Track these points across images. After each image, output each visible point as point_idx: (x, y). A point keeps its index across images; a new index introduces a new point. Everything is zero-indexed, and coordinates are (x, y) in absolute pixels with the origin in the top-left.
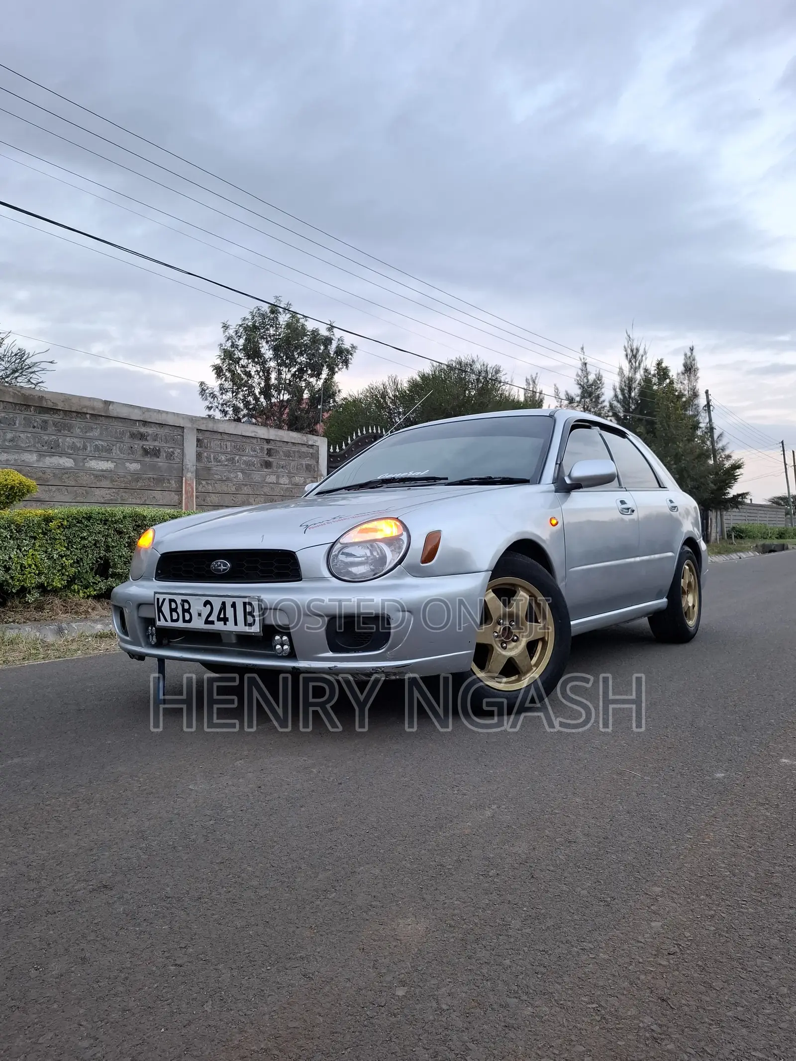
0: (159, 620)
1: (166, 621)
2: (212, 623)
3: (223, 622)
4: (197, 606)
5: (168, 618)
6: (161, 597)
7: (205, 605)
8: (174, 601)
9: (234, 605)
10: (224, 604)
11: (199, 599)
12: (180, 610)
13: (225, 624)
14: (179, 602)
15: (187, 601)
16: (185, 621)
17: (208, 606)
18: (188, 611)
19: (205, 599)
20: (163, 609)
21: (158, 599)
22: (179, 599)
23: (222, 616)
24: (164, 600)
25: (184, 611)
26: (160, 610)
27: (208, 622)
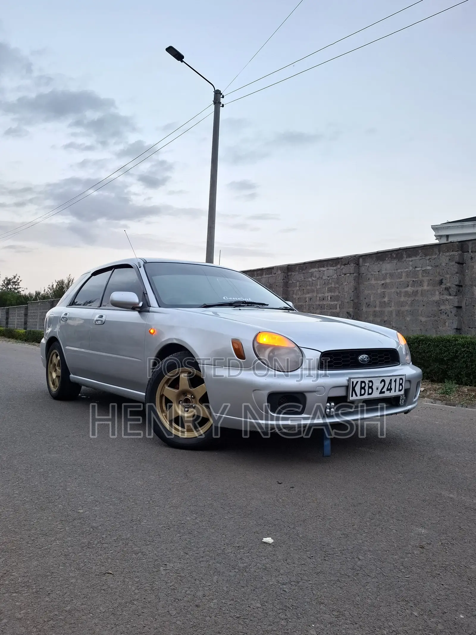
0: (352, 396)
1: (357, 396)
2: (384, 392)
3: (389, 391)
4: (377, 384)
5: (358, 394)
6: (355, 381)
7: (381, 383)
8: (364, 382)
9: (395, 381)
10: (391, 380)
11: (379, 379)
12: (367, 388)
13: (390, 392)
14: (367, 382)
15: (371, 381)
17: (383, 383)
18: (372, 388)
19: (381, 379)
20: (356, 389)
21: (353, 382)
23: (389, 388)
24: (357, 382)
25: (369, 387)
26: (354, 389)
27: (381, 392)
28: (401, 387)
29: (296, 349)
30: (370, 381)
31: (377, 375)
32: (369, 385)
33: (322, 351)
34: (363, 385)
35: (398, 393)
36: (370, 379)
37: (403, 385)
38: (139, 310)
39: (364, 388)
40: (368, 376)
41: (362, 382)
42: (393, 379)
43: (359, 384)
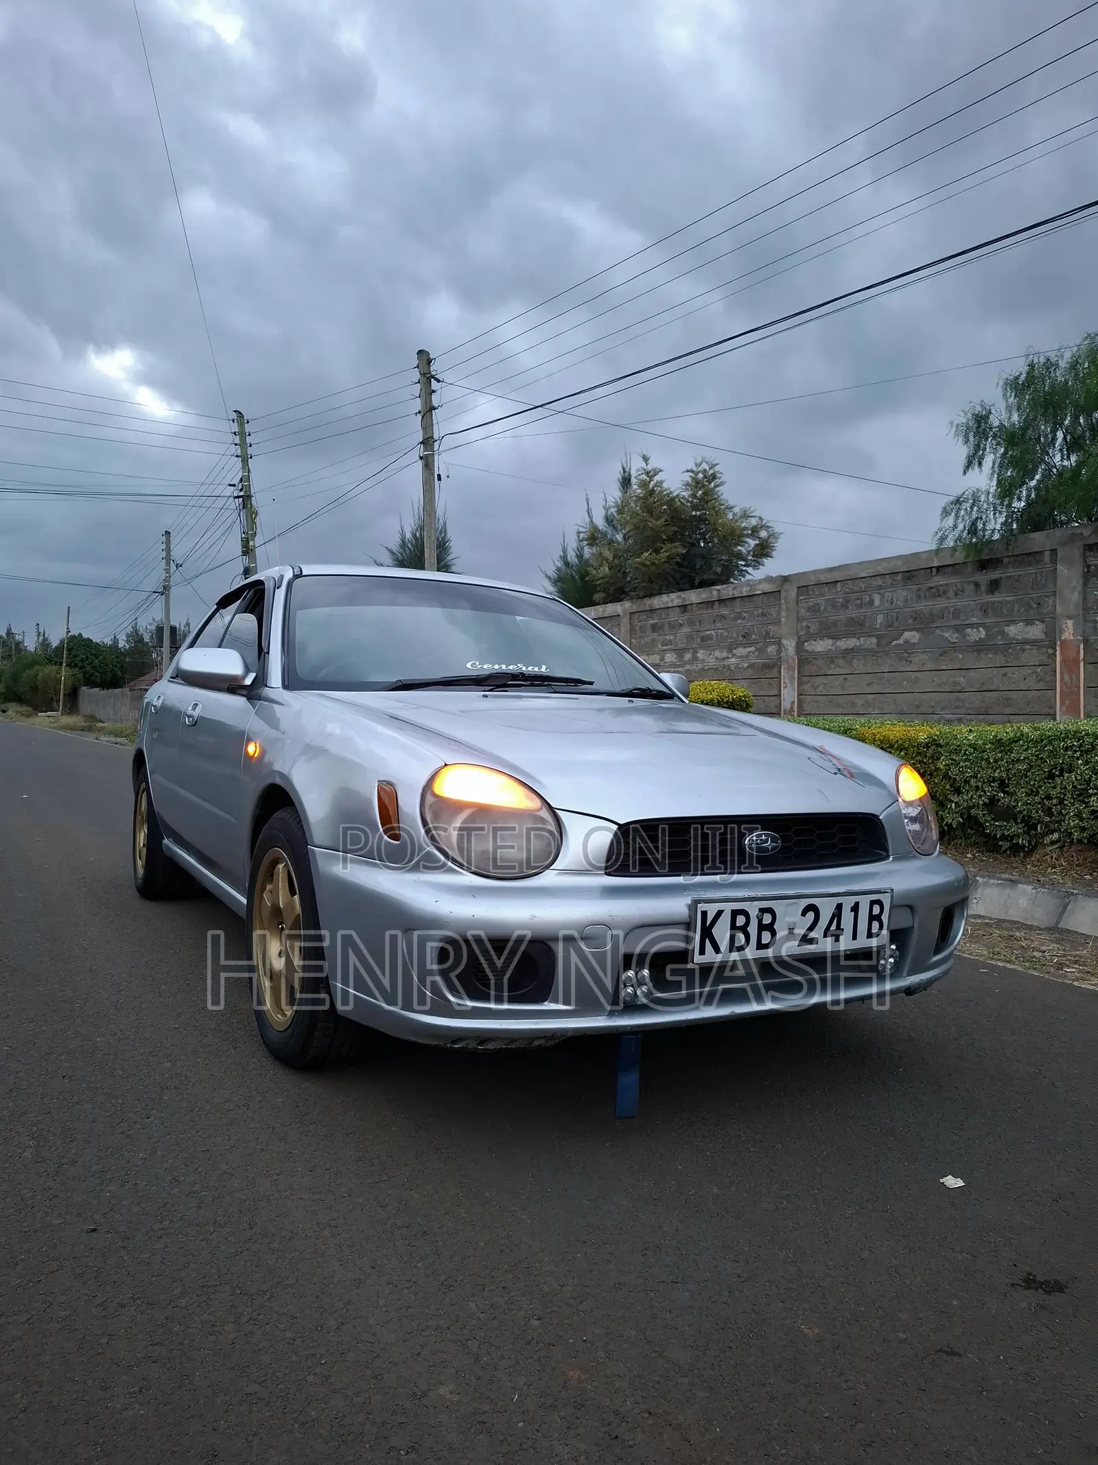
0: (702, 952)
1: (717, 951)
2: (814, 942)
3: (833, 937)
4: (790, 917)
5: (724, 945)
6: (712, 910)
7: (804, 913)
8: (744, 913)
9: (855, 909)
10: (839, 907)
11: (795, 903)
12: (753, 929)
13: (837, 940)
14: (753, 913)
15: (770, 911)
16: (760, 946)
17: (811, 915)
18: (771, 928)
19: (805, 902)
20: (715, 931)
21: (704, 914)
22: (753, 909)
23: (833, 927)
24: (720, 913)
25: (762, 927)
26: (707, 933)
27: (805, 940)
28: (875, 925)
29: (545, 814)
30: (762, 911)
31: (791, 892)
32: (760, 921)
33: (622, 822)
34: (741, 921)
35: (863, 942)
36: (765, 904)
37: (885, 918)
38: (245, 692)
39: (744, 930)
40: (759, 894)
41: (735, 913)
42: (848, 903)
43: (725, 920)
